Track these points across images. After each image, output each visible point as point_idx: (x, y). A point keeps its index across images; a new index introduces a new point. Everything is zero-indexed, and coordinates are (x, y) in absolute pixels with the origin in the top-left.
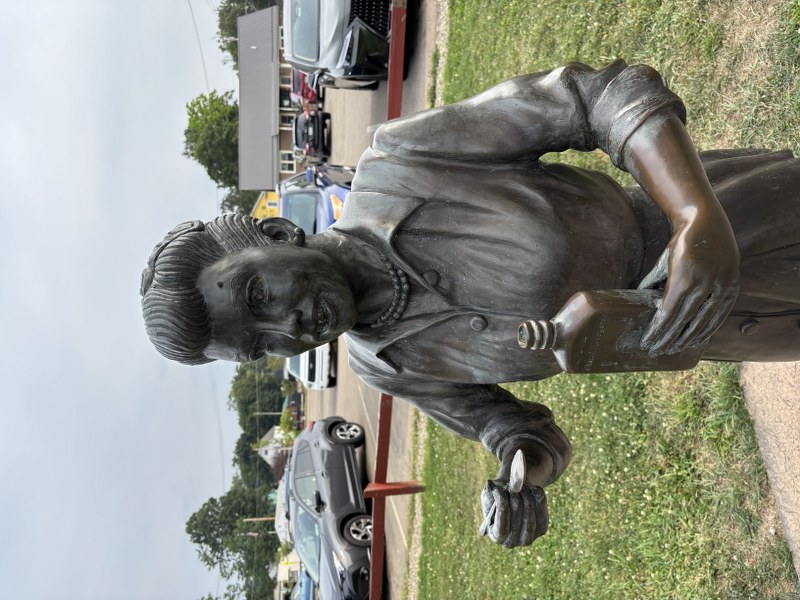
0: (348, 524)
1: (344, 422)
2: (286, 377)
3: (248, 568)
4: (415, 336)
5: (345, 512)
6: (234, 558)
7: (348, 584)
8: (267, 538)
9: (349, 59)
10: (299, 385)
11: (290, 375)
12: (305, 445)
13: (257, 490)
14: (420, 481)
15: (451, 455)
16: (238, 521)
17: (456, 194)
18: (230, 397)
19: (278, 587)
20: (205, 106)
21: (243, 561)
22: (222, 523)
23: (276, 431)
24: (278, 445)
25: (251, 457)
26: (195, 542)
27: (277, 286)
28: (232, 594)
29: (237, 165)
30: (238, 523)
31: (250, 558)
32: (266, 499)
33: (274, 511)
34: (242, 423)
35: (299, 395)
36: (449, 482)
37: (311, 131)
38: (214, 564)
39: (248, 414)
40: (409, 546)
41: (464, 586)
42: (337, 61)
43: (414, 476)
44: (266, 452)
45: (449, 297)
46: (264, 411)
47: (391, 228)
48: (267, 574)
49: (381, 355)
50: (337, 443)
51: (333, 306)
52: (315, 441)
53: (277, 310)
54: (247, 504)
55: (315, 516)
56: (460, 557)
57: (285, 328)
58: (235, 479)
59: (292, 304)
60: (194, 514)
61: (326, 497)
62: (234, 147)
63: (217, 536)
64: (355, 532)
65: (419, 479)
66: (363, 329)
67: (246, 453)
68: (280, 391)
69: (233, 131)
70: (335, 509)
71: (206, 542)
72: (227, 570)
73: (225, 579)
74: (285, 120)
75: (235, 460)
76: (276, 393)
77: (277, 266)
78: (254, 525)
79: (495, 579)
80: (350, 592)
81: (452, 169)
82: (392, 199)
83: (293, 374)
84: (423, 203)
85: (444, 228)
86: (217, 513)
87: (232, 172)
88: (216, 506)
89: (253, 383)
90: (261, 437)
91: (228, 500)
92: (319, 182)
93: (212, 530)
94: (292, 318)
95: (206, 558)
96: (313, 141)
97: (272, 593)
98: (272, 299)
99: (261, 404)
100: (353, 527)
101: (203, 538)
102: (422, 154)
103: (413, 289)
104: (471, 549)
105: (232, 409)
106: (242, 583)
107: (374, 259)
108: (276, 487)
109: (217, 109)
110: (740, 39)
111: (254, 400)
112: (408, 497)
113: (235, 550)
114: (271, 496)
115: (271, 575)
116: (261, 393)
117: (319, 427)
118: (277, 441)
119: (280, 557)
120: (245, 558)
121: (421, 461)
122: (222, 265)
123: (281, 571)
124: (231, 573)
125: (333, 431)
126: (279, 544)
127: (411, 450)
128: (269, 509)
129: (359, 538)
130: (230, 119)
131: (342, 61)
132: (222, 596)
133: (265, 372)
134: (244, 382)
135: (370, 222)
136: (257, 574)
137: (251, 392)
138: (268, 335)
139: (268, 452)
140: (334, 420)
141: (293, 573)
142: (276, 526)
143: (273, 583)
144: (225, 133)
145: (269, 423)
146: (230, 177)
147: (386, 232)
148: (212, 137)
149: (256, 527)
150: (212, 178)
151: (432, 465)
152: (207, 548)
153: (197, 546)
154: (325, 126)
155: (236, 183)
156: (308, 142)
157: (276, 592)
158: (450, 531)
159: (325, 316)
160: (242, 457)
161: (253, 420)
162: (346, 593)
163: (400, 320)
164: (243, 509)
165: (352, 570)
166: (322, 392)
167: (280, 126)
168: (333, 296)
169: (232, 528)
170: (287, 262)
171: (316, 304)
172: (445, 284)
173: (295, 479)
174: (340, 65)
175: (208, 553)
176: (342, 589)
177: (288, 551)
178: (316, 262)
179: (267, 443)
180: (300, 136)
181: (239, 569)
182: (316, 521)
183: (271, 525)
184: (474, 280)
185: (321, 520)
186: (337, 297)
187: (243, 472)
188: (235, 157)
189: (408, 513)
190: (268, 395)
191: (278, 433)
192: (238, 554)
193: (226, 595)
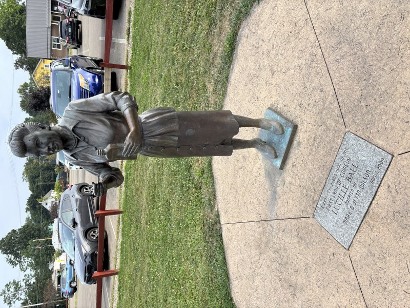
0: (89, 232)
1: (88, 185)
2: (58, 163)
3: (36, 265)
4: (80, 151)
5: (88, 227)
6: (27, 261)
7: (88, 259)
8: (47, 249)
9: (87, 7)
10: (65, 168)
11: (59, 162)
12: (67, 197)
13: (41, 224)
14: (121, 209)
15: (133, 196)
16: (29, 241)
17: (88, 120)
18: (23, 174)
19: (54, 274)
20: (4, 4)
21: (33, 262)
22: (20, 243)
23: (52, 193)
24: (53, 200)
25: (37, 206)
26: (4, 253)
27: (43, 140)
28: (27, 279)
29: (25, 42)
30: (30, 242)
31: (37, 260)
32: (47, 228)
33: (52, 234)
34: (31, 189)
35: (66, 173)
36: (133, 208)
37: (70, 30)
38: (16, 264)
39: (35, 184)
40: (117, 239)
41: (137, 250)
42: (81, 6)
43: (120, 207)
44: (46, 204)
45: (88, 143)
46: (44, 182)
47: (72, 127)
48: (48, 268)
49: (72, 156)
50: (84, 196)
51: (57, 145)
52: (72, 195)
53: (43, 146)
54: (35, 232)
55: (72, 230)
56: (136, 239)
57: (45, 150)
58: (28, 219)
59: (47, 144)
60: (3, 239)
61: (78, 220)
62: (24, 31)
63: (17, 250)
64: (92, 235)
65: (122, 208)
66: (67, 149)
67: (34, 205)
68: (54, 171)
69: (23, 21)
70: (82, 225)
71: (10, 253)
72: (24, 267)
73: (23, 272)
74: (55, 18)
75: (27, 209)
76: (52, 172)
77: (44, 136)
78: (40, 242)
79: (148, 244)
80: (90, 262)
81: (87, 114)
82: (72, 120)
83: (62, 161)
84: (80, 121)
85: (85, 127)
86: (17, 238)
87: (22, 46)
88: (16, 234)
89: (37, 167)
90: (43, 196)
91: (24, 230)
92: (72, 66)
93: (14, 246)
94: (47, 148)
95: (11, 262)
96: (71, 35)
97: (51, 277)
98: (42, 143)
99: (43, 178)
100: (92, 233)
101: (8, 251)
102: (80, 110)
103: (79, 141)
104: (140, 234)
105: (25, 181)
106: (33, 273)
107: (68, 133)
108: (53, 222)
109: (11, 6)
110: (215, 50)
111: (39, 176)
112: (117, 216)
113: (28, 257)
114: (50, 227)
115: (50, 268)
116: (43, 172)
117: (74, 188)
118: (53, 197)
119: (55, 257)
120: (35, 260)
121: (122, 201)
122: (30, 135)
123: (55, 265)
124: (26, 269)
125: (82, 190)
126: (54, 251)
127: (119, 196)
128: (49, 234)
129: (95, 238)
130: (20, 14)
131: (83, 7)
132: (22, 280)
133: (44, 161)
134: (32, 166)
135: (67, 125)
136: (41, 268)
137: (37, 171)
138: (41, 151)
139: (47, 203)
140: (83, 184)
141: (62, 265)
142: (53, 243)
143: (51, 272)
144: (17, 21)
145: (48, 188)
146: (21, 48)
147: (71, 128)
148: (9, 23)
149: (40, 244)
150: (9, 48)
151: (126, 201)
152: (12, 257)
153: (5, 256)
154: (78, 27)
155: (25, 53)
156: (68, 36)
157: (53, 276)
158: (132, 228)
159: (55, 147)
160: (31, 207)
161: (38, 187)
162: (88, 263)
163: (76, 147)
164: (33, 235)
165: (90, 253)
166: (78, 171)
167: (52, 22)
168: (57, 143)
169: (26, 245)
170: (46, 135)
171: (53, 144)
172: (86, 140)
173: (62, 213)
174: (82, 9)
175: (12, 259)
176: (85, 262)
177: (60, 254)
178: (53, 135)
179: (47, 199)
180: (63, 31)
181: (31, 266)
182: (73, 232)
183: (50, 242)
184: (93, 139)
185: (75, 231)
186: (58, 143)
187: (32, 215)
188: (24, 37)
189: (117, 224)
190: (47, 173)
191: (53, 193)
192: (30, 259)
193: (24, 280)
